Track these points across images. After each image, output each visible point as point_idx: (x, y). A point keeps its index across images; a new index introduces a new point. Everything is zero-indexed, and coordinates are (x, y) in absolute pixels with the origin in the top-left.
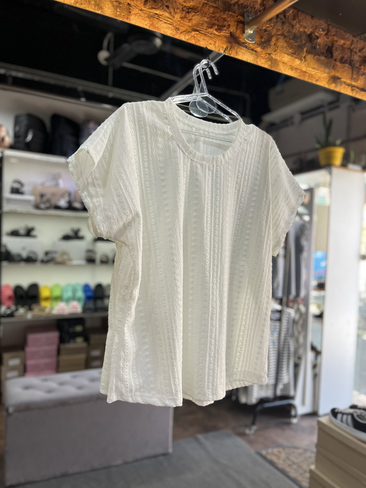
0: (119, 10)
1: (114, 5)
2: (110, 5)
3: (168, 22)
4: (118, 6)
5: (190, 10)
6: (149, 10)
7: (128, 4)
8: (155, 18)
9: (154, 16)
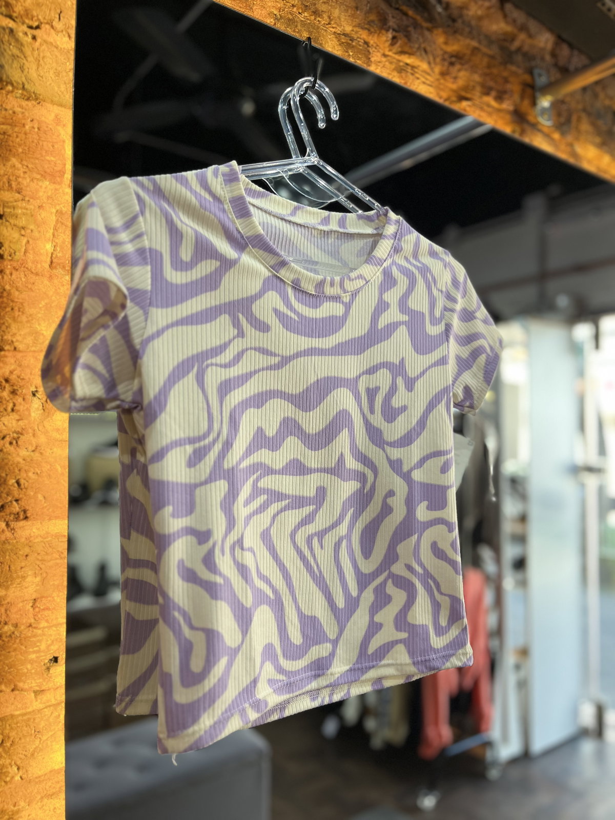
0: (351, 54)
1: (343, 43)
2: (335, 42)
3: (428, 82)
4: (350, 44)
5: (453, 59)
6: (397, 57)
7: (364, 41)
8: (407, 72)
9: (405, 68)
